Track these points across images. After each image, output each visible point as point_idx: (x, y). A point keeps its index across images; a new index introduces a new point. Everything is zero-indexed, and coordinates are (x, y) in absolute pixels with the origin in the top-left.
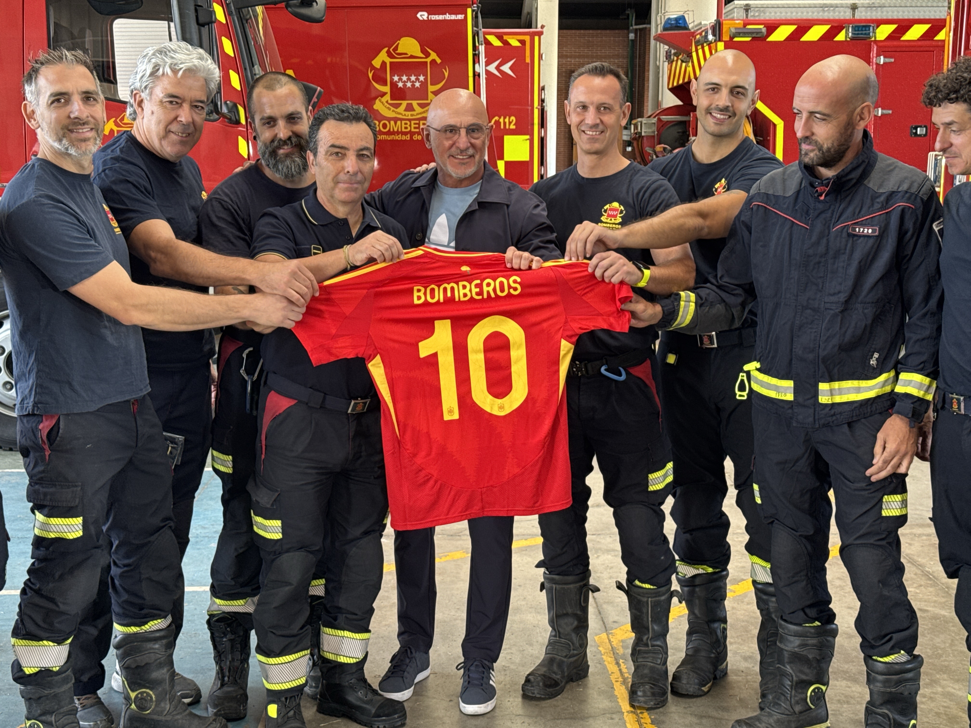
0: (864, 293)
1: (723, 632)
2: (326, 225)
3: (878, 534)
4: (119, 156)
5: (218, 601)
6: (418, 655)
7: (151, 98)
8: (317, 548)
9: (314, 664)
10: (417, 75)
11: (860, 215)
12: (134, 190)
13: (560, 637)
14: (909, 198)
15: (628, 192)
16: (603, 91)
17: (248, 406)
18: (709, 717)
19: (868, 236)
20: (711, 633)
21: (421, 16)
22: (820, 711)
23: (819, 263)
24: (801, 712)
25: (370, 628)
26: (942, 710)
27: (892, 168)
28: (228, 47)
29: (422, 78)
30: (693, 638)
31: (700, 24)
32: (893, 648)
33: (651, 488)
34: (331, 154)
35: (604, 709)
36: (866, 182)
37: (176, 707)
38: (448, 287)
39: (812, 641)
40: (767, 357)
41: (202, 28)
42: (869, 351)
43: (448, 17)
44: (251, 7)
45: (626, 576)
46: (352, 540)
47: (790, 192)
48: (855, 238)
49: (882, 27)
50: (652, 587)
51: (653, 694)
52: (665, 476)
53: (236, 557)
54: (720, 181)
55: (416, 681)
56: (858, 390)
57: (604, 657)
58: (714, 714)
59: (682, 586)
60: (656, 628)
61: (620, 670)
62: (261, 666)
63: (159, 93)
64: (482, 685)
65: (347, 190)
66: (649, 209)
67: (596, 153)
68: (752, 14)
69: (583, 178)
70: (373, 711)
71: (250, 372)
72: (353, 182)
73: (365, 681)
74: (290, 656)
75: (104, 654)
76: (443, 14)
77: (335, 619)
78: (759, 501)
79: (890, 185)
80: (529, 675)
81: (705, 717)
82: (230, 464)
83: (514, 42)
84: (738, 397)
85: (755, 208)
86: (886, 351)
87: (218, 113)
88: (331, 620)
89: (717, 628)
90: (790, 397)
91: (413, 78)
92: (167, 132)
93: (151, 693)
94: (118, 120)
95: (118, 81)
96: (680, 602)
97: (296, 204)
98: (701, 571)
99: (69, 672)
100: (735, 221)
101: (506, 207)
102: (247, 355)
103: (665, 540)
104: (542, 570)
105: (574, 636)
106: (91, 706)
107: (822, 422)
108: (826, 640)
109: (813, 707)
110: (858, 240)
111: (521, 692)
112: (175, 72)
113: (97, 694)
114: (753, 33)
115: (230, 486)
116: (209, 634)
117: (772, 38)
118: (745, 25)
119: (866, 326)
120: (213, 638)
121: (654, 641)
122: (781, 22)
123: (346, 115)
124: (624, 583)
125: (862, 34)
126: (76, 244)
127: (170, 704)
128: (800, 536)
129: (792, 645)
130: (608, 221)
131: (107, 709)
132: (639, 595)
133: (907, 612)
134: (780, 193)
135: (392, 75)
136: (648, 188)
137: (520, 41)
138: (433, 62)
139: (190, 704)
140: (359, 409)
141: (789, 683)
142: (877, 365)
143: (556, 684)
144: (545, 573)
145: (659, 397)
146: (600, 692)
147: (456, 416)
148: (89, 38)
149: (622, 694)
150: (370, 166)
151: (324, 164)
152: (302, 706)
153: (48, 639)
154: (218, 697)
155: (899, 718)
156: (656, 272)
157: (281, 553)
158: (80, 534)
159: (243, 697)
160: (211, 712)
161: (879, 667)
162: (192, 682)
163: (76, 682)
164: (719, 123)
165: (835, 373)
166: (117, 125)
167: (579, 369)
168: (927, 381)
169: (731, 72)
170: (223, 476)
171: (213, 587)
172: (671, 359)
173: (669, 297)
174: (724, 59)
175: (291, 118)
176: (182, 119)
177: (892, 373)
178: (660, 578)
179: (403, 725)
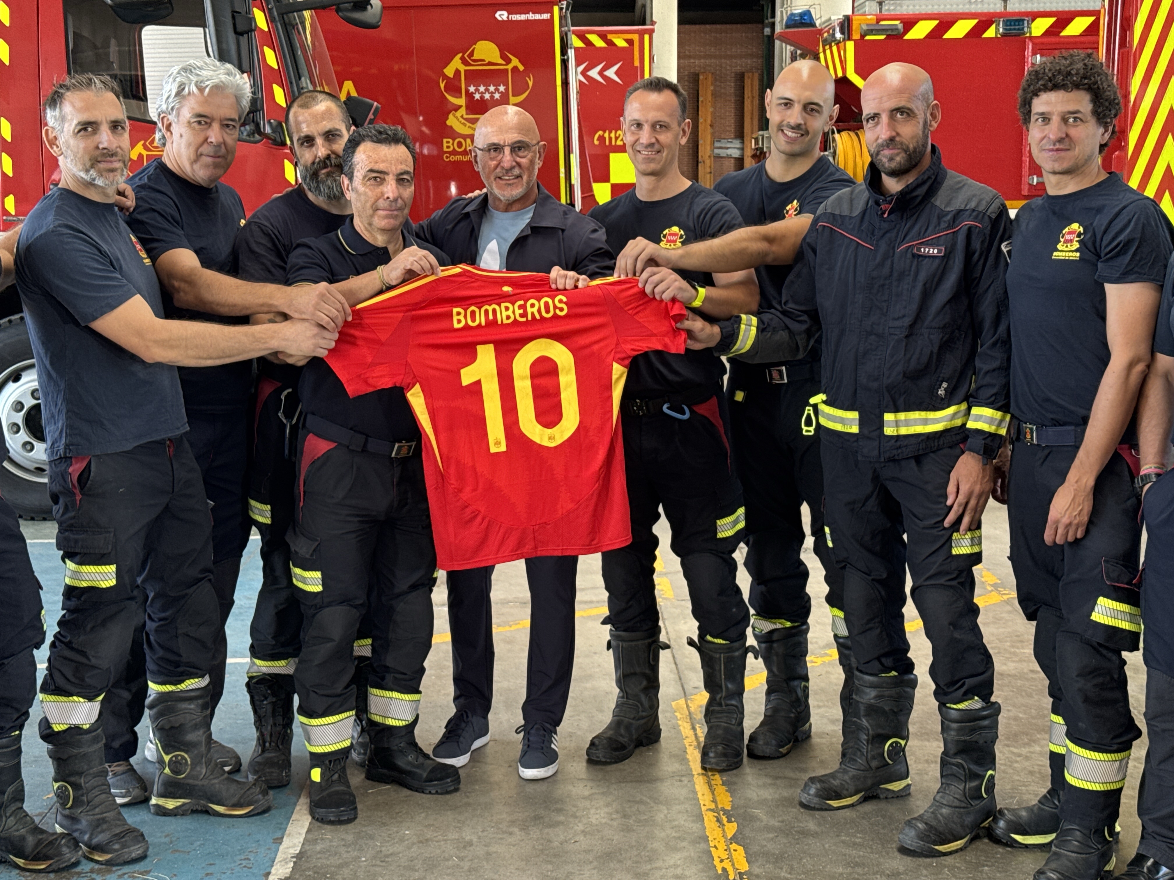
0: (930, 318)
1: (804, 691)
2: (365, 254)
3: (948, 573)
4: (145, 184)
5: (258, 662)
6: (475, 720)
7: (178, 120)
8: (361, 602)
9: (363, 730)
10: (497, 85)
11: (926, 234)
12: (160, 220)
13: (627, 698)
14: (976, 217)
15: (688, 215)
16: (659, 108)
17: (287, 451)
18: (785, 778)
19: (933, 257)
20: (790, 691)
21: (500, 15)
22: (899, 767)
23: (883, 285)
24: (878, 768)
25: (421, 689)
27: (961, 185)
28: (271, 57)
29: (502, 88)
30: (772, 698)
31: (830, 19)
32: (965, 694)
33: (720, 535)
34: (369, 179)
35: (674, 772)
36: (932, 200)
37: (212, 772)
38: (490, 309)
39: (891, 692)
40: (832, 388)
41: (241, 37)
42: (938, 380)
43: (531, 16)
44: (296, 11)
45: (697, 632)
46: (400, 595)
47: (857, 211)
48: (920, 259)
49: (1038, 20)
50: (724, 642)
51: (726, 755)
52: (736, 522)
53: (276, 614)
54: (792, 202)
55: (474, 746)
56: (926, 422)
57: (680, 722)
58: (791, 775)
59: (759, 642)
60: (730, 686)
61: (696, 735)
62: (303, 728)
63: (187, 114)
64: (542, 748)
65: (387, 217)
66: (711, 231)
67: (652, 174)
68: (887, 8)
69: (641, 201)
70: (425, 775)
71: (289, 416)
72: (393, 208)
73: (416, 745)
74: (334, 717)
75: (137, 720)
76: (525, 13)
77: (383, 678)
78: (830, 544)
79: (958, 204)
80: (594, 738)
81: (780, 777)
82: (269, 514)
83: (620, 42)
84: (804, 433)
85: (820, 229)
86: (955, 380)
87: (260, 133)
88: (379, 680)
89: (797, 686)
90: (855, 429)
91: (492, 88)
92: (198, 156)
93: (186, 756)
94: (147, 143)
95: (149, 97)
96: (756, 658)
97: (332, 235)
98: (779, 626)
99: (100, 732)
100: (801, 244)
101: (560, 232)
102: (286, 397)
103: (738, 591)
104: (608, 627)
105: (643, 698)
106: (123, 773)
107: (887, 455)
108: (904, 691)
109: (890, 762)
110: (922, 261)
111: (586, 757)
113: (128, 761)
114: (887, 30)
115: (268, 537)
116: (248, 697)
117: (909, 36)
118: (878, 21)
119: (932, 352)
120: (253, 702)
121: (730, 699)
122: (921, 17)
123: (384, 136)
124: (696, 638)
125: (1014, 29)
126: (97, 275)
127: (207, 767)
128: (873, 580)
129: (868, 697)
130: (668, 246)
131: (140, 777)
132: (711, 651)
133: (982, 657)
134: (846, 213)
135: (467, 85)
136: (709, 210)
137: (627, 41)
138: (515, 69)
139: (230, 772)
140: (404, 453)
141: (866, 737)
142: (945, 395)
143: (623, 747)
144: (611, 630)
145: (727, 437)
146: (672, 756)
147: (503, 448)
148: (113, 48)
149: (694, 757)
150: (409, 192)
151: (361, 189)
152: (348, 772)
153: (78, 695)
154: (259, 764)
155: (975, 768)
156: (713, 292)
157: (321, 608)
158: (113, 582)
159: (286, 763)
160: (251, 778)
161: (954, 714)
162: (231, 751)
163: (106, 745)
164: (791, 141)
165: (901, 402)
166: (146, 148)
167: (640, 408)
168: (998, 415)
169: (805, 87)
170: (261, 527)
171: (252, 647)
172: (739, 396)
173: (728, 319)
174: (799, 72)
175: (330, 135)
176: (212, 139)
177: (964, 406)
178: (733, 633)
179: (456, 790)
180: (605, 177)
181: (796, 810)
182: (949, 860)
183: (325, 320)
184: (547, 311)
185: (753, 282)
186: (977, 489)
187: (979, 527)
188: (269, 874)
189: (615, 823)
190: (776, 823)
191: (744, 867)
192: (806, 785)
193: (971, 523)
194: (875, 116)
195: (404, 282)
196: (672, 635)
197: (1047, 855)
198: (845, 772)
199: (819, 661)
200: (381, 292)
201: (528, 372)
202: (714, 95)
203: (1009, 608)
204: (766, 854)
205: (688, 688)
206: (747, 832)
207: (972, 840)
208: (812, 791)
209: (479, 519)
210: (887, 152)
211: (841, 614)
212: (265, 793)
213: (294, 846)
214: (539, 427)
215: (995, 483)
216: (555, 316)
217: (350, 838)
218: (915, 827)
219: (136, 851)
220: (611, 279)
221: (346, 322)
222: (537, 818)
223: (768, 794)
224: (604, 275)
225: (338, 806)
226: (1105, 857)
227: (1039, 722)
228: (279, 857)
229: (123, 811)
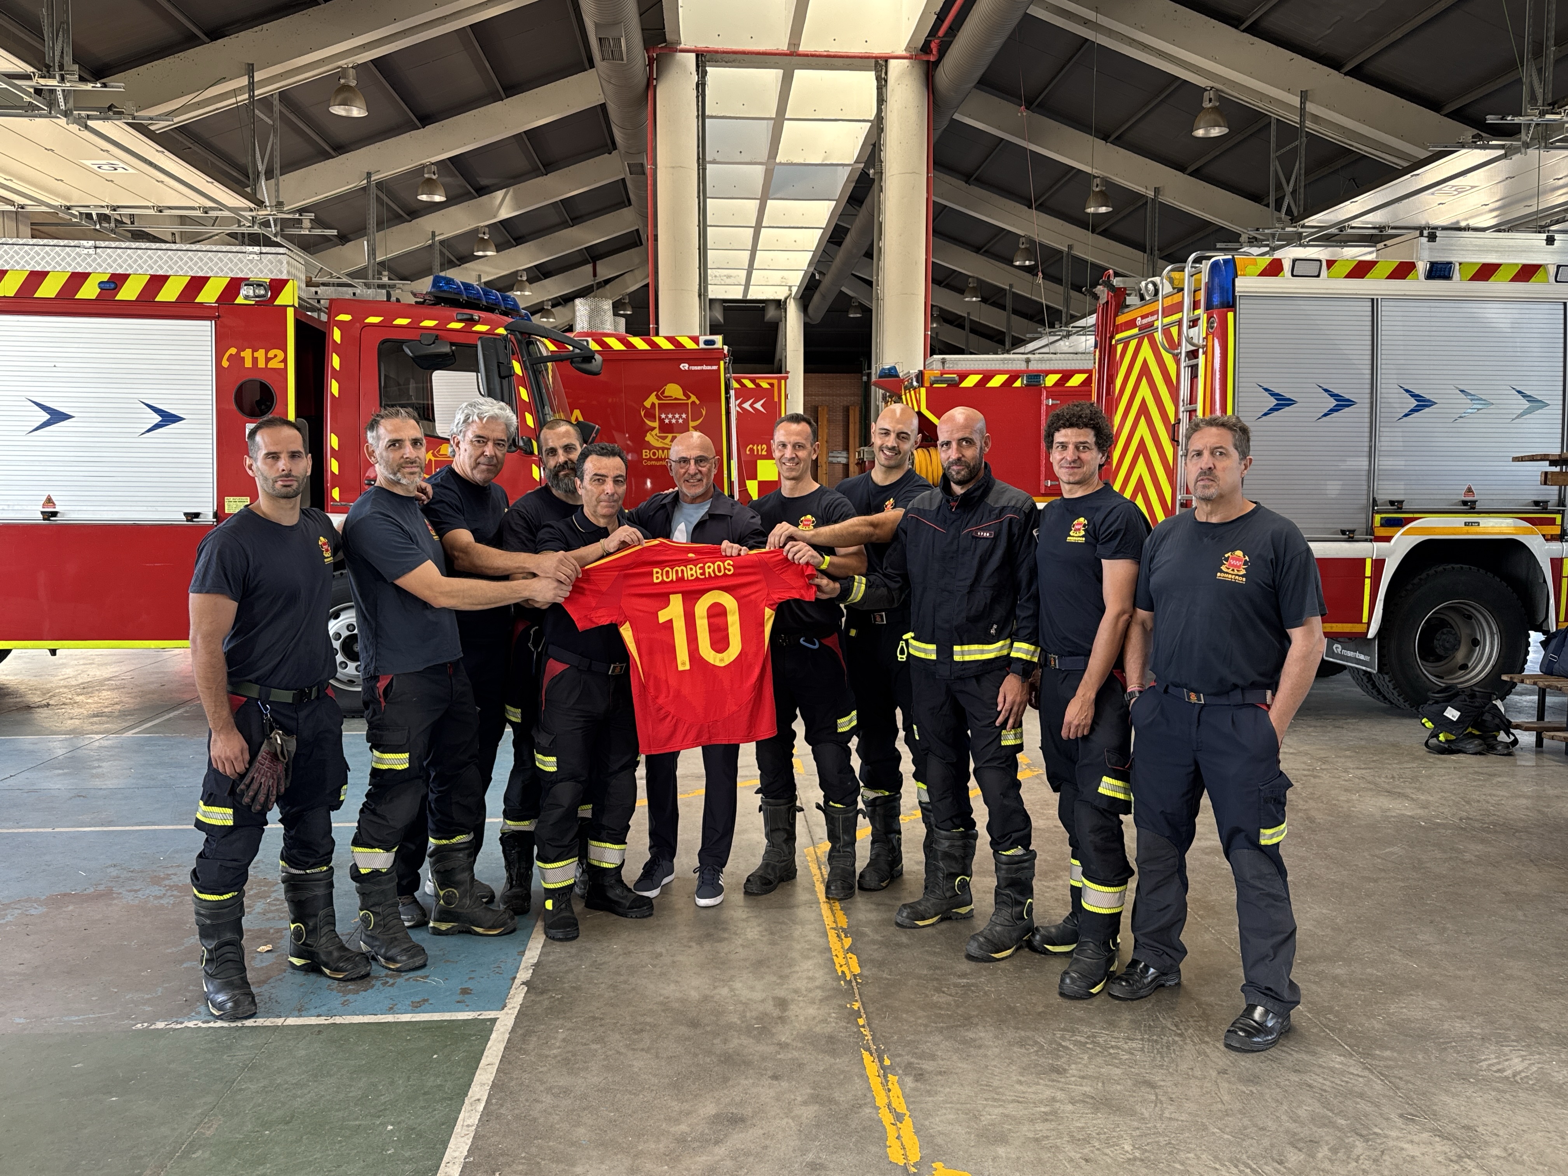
0: (984, 580)
1: (898, 841)
2: (591, 532)
3: (999, 758)
4: (439, 484)
5: (508, 822)
6: (664, 863)
7: (465, 439)
8: (584, 779)
9: (583, 871)
10: (680, 414)
11: (981, 523)
12: (447, 508)
13: (773, 847)
14: (1015, 512)
15: (818, 508)
16: (798, 434)
17: (534, 671)
18: (885, 904)
19: (986, 538)
20: (888, 841)
21: (683, 367)
22: (965, 896)
23: (952, 557)
24: (950, 897)
25: (626, 841)
26: (1060, 897)
27: (1004, 490)
28: (524, 394)
29: (684, 416)
30: (875, 846)
31: (909, 372)
32: (1012, 844)
33: (840, 730)
34: (595, 481)
35: (806, 900)
36: (986, 500)
37: (474, 903)
38: (679, 569)
39: (959, 843)
40: (919, 629)
41: (503, 381)
42: (990, 623)
43: (705, 368)
44: (542, 362)
46: (613, 774)
47: (935, 507)
48: (978, 540)
49: (1050, 376)
50: (842, 806)
51: (843, 888)
52: (850, 721)
53: (523, 787)
54: (889, 500)
55: (663, 883)
56: (982, 652)
57: (810, 864)
58: (890, 902)
59: (866, 806)
60: (846, 838)
62: (540, 870)
63: (470, 435)
64: (712, 884)
65: (606, 507)
66: (834, 519)
67: (793, 479)
68: (948, 366)
69: (784, 495)
70: (628, 904)
71: (536, 646)
72: (611, 501)
73: (622, 882)
74: (562, 862)
76: (701, 366)
77: (600, 834)
78: (917, 738)
79: (1003, 502)
80: (749, 876)
81: (882, 904)
82: (520, 716)
83: (765, 385)
84: (899, 660)
85: (909, 519)
86: (1002, 623)
87: (515, 446)
88: (597, 835)
89: (893, 838)
90: (934, 657)
91: (677, 416)
94: (435, 452)
95: (438, 420)
97: (568, 519)
98: (880, 795)
99: (394, 874)
100: (897, 529)
102: (534, 632)
103: (852, 770)
104: (760, 795)
105: (784, 846)
107: (956, 675)
108: (969, 842)
109: (959, 893)
112: (481, 419)
114: (948, 381)
115: (519, 732)
116: (501, 848)
117: (963, 385)
118: (942, 374)
119: (986, 603)
120: (504, 851)
121: (846, 848)
122: (971, 372)
123: (604, 450)
124: (822, 804)
125: (1034, 381)
126: (400, 547)
127: (470, 900)
128: (947, 763)
129: (943, 846)
130: (804, 529)
132: (832, 813)
133: (1023, 817)
134: (927, 508)
135: (660, 414)
136: (832, 504)
137: (769, 384)
138: (693, 402)
139: (487, 903)
140: (617, 671)
141: (942, 875)
142: (995, 634)
143: (771, 883)
144: (762, 798)
145: (845, 662)
146: (805, 889)
147: (687, 667)
148: (412, 385)
149: (820, 889)
150: (622, 489)
151: (589, 487)
152: (572, 902)
153: (379, 847)
154: (508, 897)
155: (1020, 898)
156: (835, 559)
157: (556, 783)
158: (406, 766)
159: (527, 896)
160: (502, 907)
161: (1004, 859)
162: (488, 887)
163: (398, 884)
164: (888, 458)
165: (965, 639)
166: (434, 455)
167: (784, 641)
168: (1032, 648)
169: (898, 422)
170: (512, 724)
171: (505, 812)
172: (853, 633)
173: (846, 578)
174: (894, 411)
175: (568, 448)
176: (487, 453)
177: (1008, 641)
178: (848, 800)
179: (651, 915)
180: (754, 477)
181: (894, 928)
182: (1002, 964)
183: (563, 577)
184: (720, 571)
185: (862, 553)
186: (1018, 699)
187: (1020, 725)
188: (515, 978)
189: (765, 939)
190: (878, 937)
191: (857, 970)
192: (900, 910)
193: (1014, 723)
194: (948, 443)
195: (619, 550)
196: (804, 801)
197: (1070, 960)
198: (928, 900)
199: (907, 819)
200: (602, 557)
201: (705, 614)
202: (829, 421)
203: (1038, 781)
204: (872, 961)
205: (816, 838)
206: (859, 945)
207: (1017, 950)
208: (905, 914)
209: (670, 718)
210: (955, 468)
211: (925, 787)
212: (512, 918)
213: (533, 957)
214: (713, 652)
215: (1031, 694)
216: (725, 575)
217: (573, 951)
218: (978, 941)
219: (418, 961)
220: (763, 550)
221: (577, 578)
222: (708, 936)
223: (873, 916)
224: (760, 548)
225: (565, 928)
226: (1110, 961)
227: (1062, 863)
228: (522, 966)
229: (409, 931)
